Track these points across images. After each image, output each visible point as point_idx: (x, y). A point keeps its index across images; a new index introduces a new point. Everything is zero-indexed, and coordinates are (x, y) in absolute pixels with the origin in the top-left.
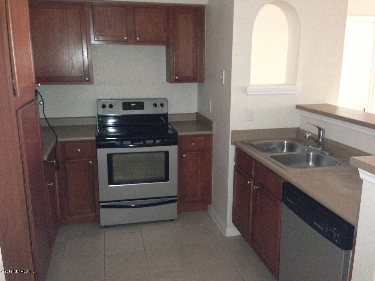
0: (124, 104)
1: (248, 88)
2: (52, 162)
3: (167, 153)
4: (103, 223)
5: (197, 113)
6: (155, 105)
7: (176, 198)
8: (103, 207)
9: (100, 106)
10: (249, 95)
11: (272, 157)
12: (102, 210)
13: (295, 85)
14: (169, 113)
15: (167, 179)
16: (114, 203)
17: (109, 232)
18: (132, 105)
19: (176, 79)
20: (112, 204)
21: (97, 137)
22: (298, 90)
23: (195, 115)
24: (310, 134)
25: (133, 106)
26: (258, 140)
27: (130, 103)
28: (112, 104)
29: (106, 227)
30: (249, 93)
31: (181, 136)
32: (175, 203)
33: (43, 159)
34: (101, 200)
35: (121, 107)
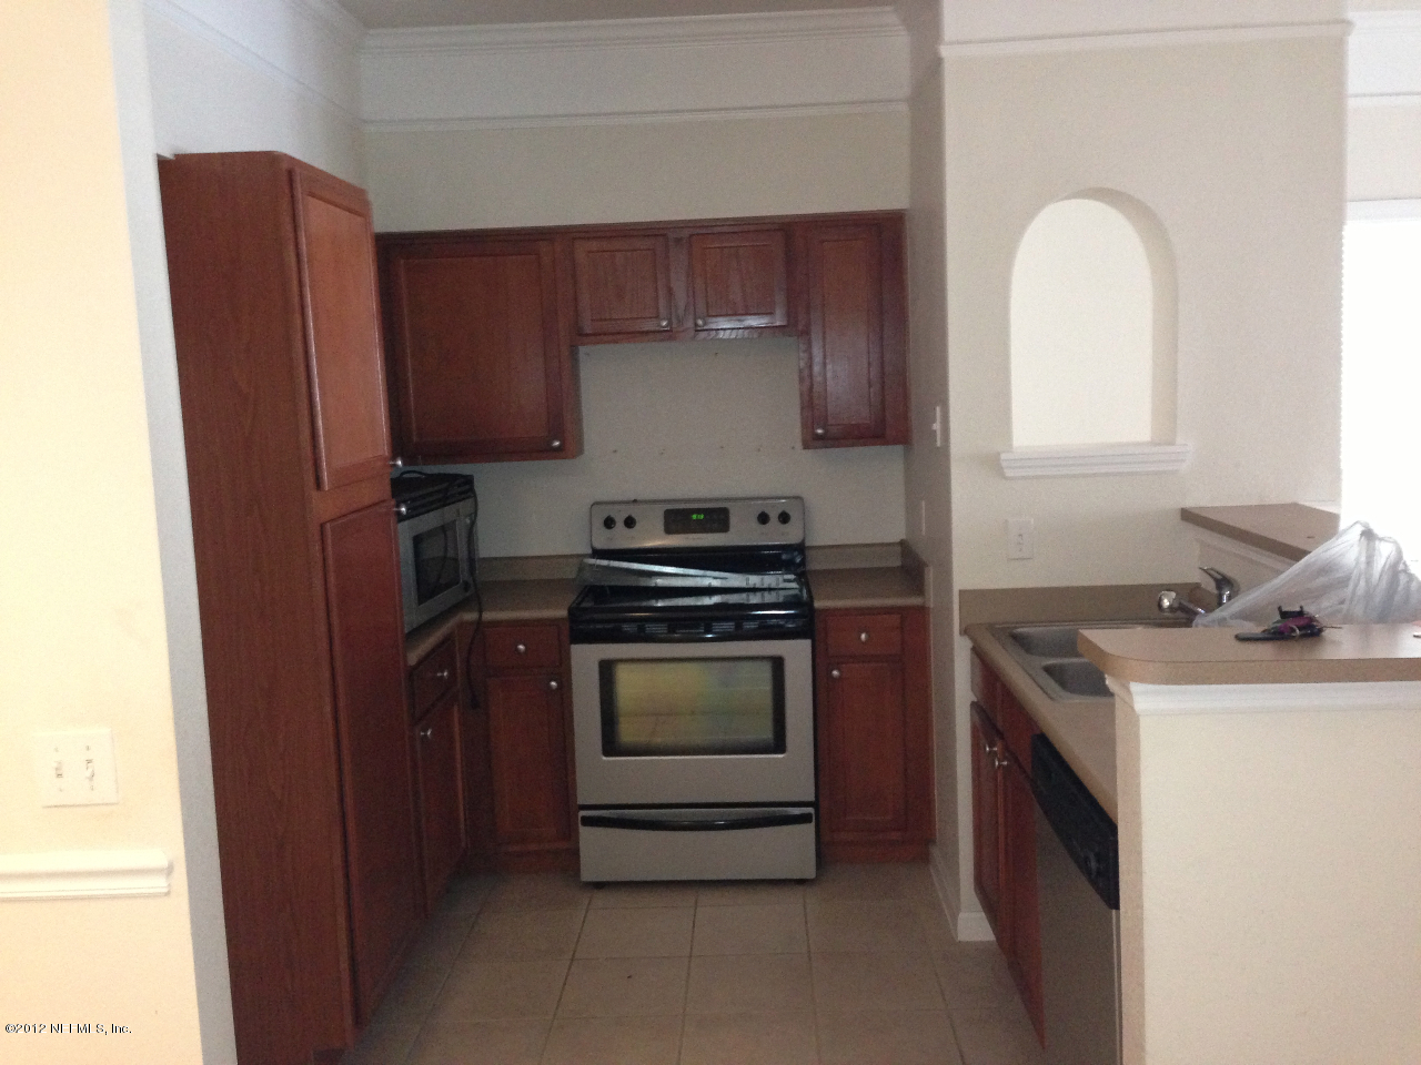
0: (668, 514)
1: (1003, 456)
2: (439, 674)
3: (778, 664)
4: (587, 875)
5: (902, 543)
6: (763, 519)
7: (811, 810)
8: (588, 822)
9: (598, 523)
10: (1011, 479)
11: (1048, 670)
12: (586, 833)
13: (1172, 443)
14: (807, 544)
15: (778, 744)
16: (619, 811)
17: (600, 898)
18: (694, 517)
19: (817, 434)
20: (615, 817)
21: (570, 611)
22: (1183, 461)
23: (899, 549)
24: (1173, 594)
25: (697, 520)
26: (1032, 623)
27: (687, 513)
28: (633, 516)
29: (599, 886)
30: (1009, 473)
31: (826, 611)
32: (808, 825)
33: (406, 661)
34: (581, 801)
35: (660, 525)
